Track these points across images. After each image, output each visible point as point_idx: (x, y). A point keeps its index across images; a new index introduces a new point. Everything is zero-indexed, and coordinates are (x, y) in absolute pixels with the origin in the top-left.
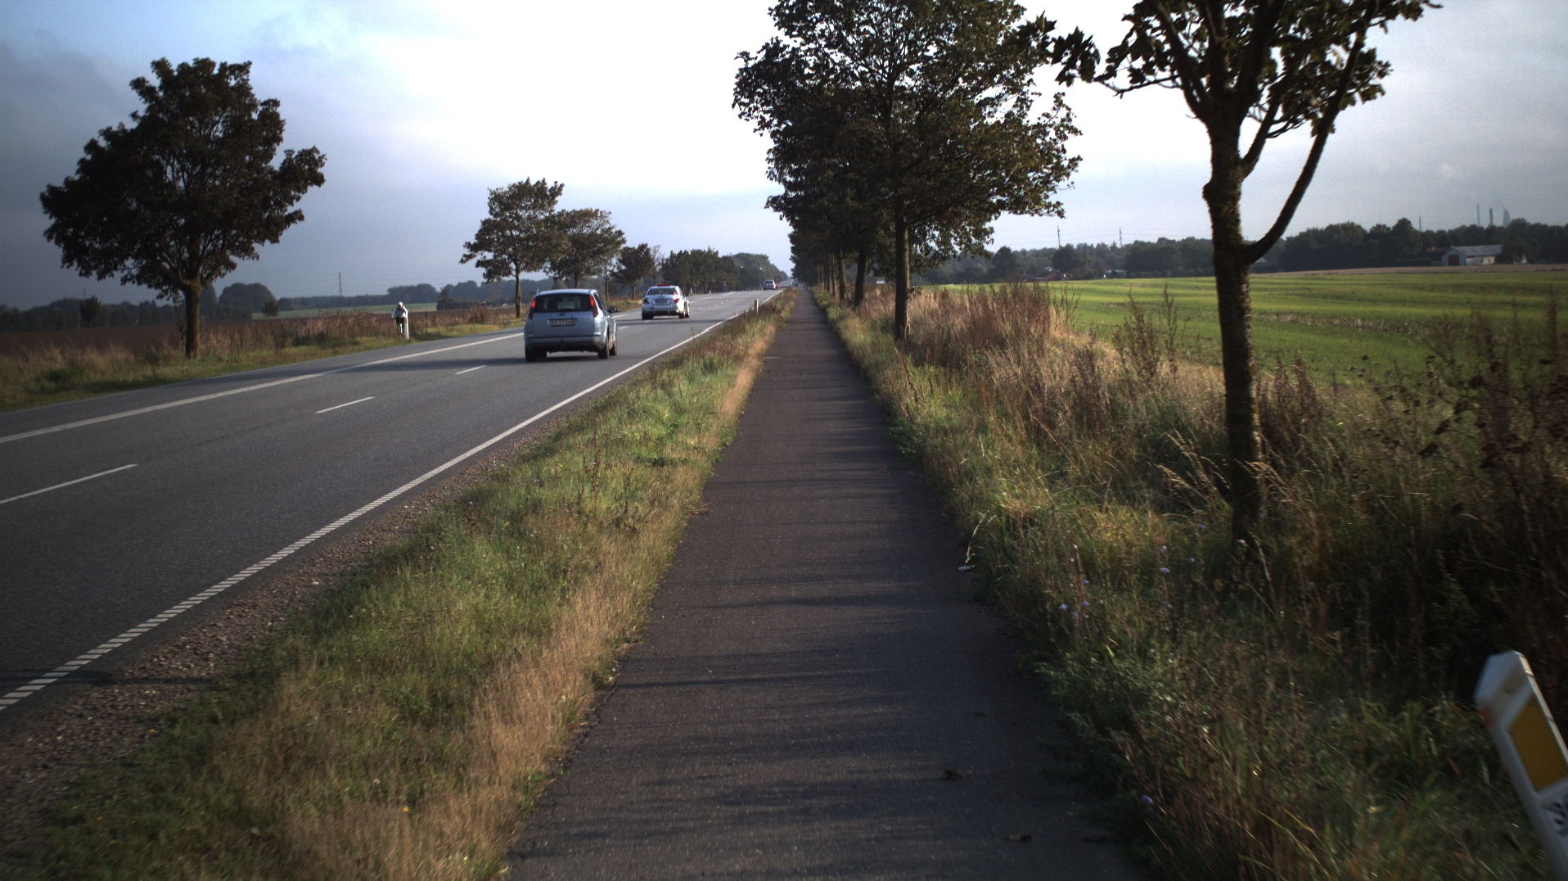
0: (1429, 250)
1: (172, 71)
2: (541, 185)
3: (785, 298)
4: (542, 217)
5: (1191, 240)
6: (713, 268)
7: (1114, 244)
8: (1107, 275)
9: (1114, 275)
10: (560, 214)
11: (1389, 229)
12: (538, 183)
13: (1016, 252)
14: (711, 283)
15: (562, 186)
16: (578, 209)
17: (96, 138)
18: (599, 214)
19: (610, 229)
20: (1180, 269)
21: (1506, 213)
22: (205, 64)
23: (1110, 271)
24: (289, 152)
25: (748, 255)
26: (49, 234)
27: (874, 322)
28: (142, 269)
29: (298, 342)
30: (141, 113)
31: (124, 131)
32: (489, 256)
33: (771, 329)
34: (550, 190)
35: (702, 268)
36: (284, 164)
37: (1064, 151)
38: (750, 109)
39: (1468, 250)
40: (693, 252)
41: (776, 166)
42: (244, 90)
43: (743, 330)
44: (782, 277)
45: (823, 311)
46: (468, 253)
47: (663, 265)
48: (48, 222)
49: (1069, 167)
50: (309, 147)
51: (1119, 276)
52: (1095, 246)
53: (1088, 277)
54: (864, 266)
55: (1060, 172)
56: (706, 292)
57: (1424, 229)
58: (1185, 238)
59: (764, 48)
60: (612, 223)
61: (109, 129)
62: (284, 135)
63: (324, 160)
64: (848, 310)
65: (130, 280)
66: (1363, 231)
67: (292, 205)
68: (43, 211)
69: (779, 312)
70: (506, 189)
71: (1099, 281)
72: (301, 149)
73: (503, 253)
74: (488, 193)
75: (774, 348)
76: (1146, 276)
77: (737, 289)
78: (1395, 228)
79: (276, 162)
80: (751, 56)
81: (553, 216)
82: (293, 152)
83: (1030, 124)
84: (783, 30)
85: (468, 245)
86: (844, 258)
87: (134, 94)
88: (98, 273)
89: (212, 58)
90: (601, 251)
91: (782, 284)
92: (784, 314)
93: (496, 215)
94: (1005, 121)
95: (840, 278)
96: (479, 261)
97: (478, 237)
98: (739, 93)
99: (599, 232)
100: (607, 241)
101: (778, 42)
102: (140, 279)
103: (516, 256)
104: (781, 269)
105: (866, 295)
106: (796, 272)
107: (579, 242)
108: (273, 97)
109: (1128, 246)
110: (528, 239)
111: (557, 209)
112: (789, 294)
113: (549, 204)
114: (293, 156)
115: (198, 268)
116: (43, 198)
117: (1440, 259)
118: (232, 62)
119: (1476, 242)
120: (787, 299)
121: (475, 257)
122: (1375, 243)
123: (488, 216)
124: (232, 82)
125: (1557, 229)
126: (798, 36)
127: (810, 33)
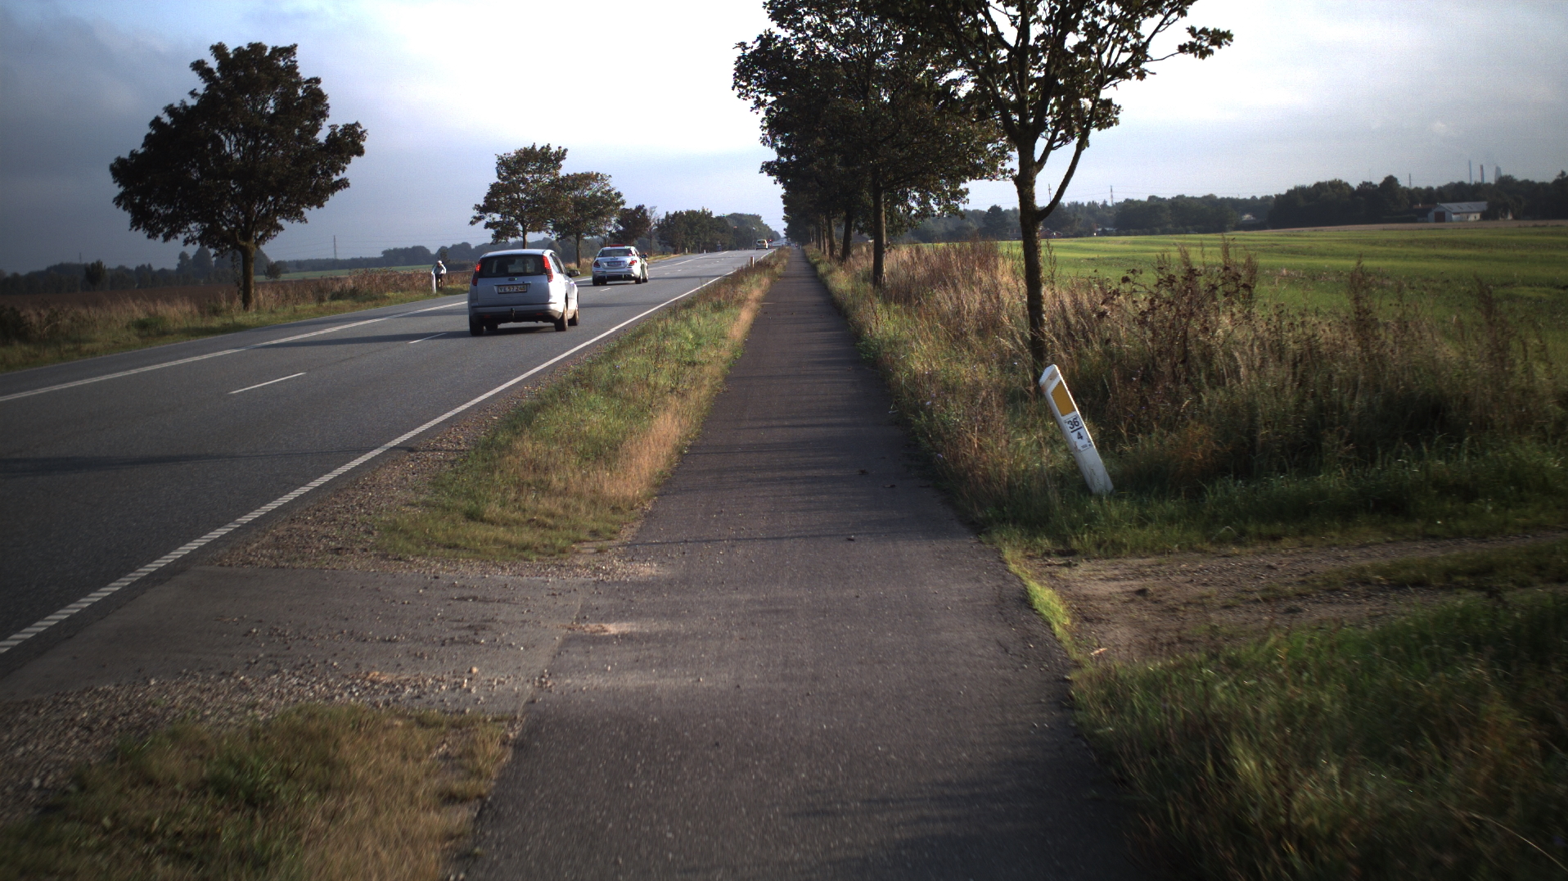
0: (1415, 207)
1: (228, 54)
2: (545, 150)
3: (778, 256)
4: (548, 181)
5: (1181, 198)
6: (708, 228)
7: (1105, 202)
8: (1097, 233)
9: (1104, 233)
10: (563, 179)
11: (1376, 186)
12: (543, 148)
13: (1007, 211)
14: (705, 243)
15: (565, 150)
16: (580, 173)
17: (160, 115)
18: (600, 177)
19: (609, 191)
20: (1170, 226)
21: (1498, 169)
22: (257, 48)
23: (1100, 229)
24: (333, 127)
25: (740, 215)
26: (118, 200)
27: (856, 276)
28: (205, 231)
29: (336, 296)
30: (201, 91)
31: (185, 108)
32: (497, 217)
33: (765, 281)
34: (554, 155)
35: (697, 227)
36: (329, 136)
38: (747, 91)
39: (1454, 206)
40: (688, 212)
41: (769, 132)
42: (292, 69)
43: (742, 282)
44: (776, 238)
45: (814, 267)
46: (477, 215)
47: (658, 225)
48: (117, 190)
50: (352, 122)
51: (1108, 234)
52: (1086, 205)
53: (1077, 235)
54: (851, 225)
56: (701, 252)
57: (1413, 187)
58: (1175, 196)
59: (758, 38)
60: (612, 185)
61: (171, 105)
62: (328, 110)
63: (365, 135)
64: (834, 265)
65: (192, 241)
66: (1350, 188)
68: (112, 180)
69: (773, 267)
70: (513, 154)
71: (1089, 239)
72: (344, 125)
73: (510, 214)
74: (496, 159)
75: (768, 296)
76: (1135, 234)
77: (731, 248)
78: (1381, 185)
79: (322, 136)
80: (747, 46)
81: (558, 180)
82: (337, 126)
84: (775, 23)
85: (478, 207)
86: (833, 217)
87: (196, 75)
88: (163, 235)
89: (265, 43)
90: (601, 213)
91: (774, 244)
92: (777, 270)
93: (504, 179)
95: (830, 236)
96: (487, 223)
97: (487, 199)
98: (738, 77)
99: (599, 194)
100: (607, 203)
101: (771, 34)
102: (202, 241)
103: (523, 218)
104: (774, 229)
105: (854, 252)
106: (788, 231)
107: (581, 205)
108: (314, 76)
109: (1118, 204)
110: (534, 202)
111: (562, 173)
112: (782, 253)
113: (554, 167)
114: (337, 130)
115: (252, 230)
116: (112, 168)
117: (1426, 216)
118: (281, 45)
119: (1462, 199)
120: (780, 257)
121: (484, 218)
122: (1362, 198)
123: (497, 180)
124: (282, 63)
125: (1543, 185)
126: (789, 27)
127: (799, 25)
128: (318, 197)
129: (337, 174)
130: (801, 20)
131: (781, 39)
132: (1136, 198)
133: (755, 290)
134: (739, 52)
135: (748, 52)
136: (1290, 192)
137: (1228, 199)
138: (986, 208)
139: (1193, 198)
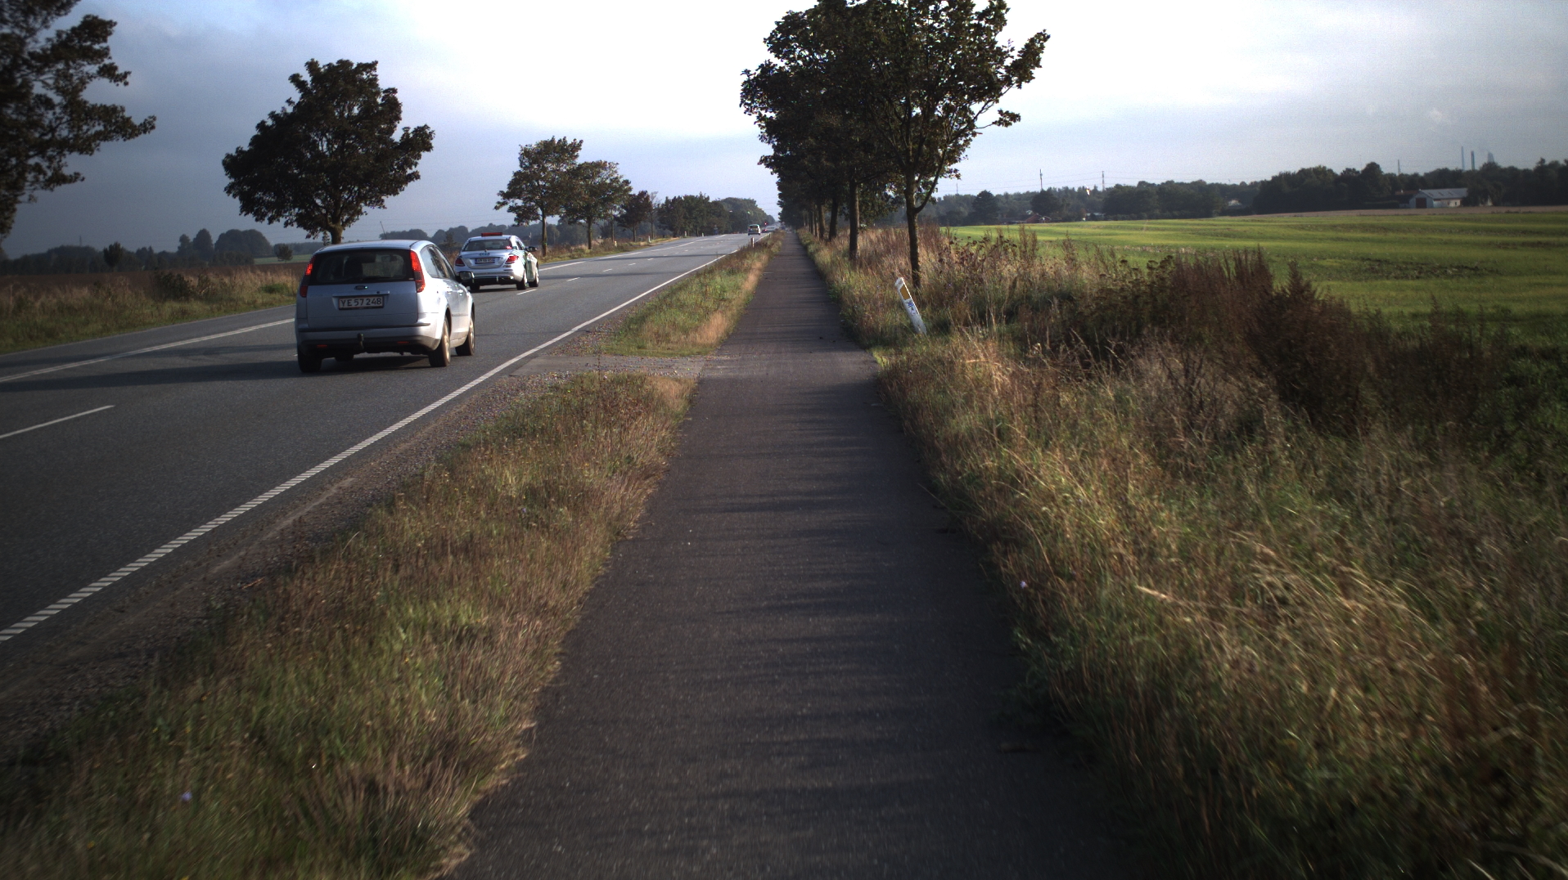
0: (1397, 193)
1: (320, 69)
2: (563, 142)
4: (567, 169)
5: (1170, 183)
6: (705, 212)
7: (1095, 187)
8: (1086, 218)
9: (1093, 218)
10: (580, 167)
11: (1358, 172)
12: (560, 141)
13: (998, 196)
14: (702, 227)
15: (581, 142)
16: (590, 161)
17: (265, 120)
18: (609, 166)
19: (618, 178)
20: (1157, 212)
21: (1490, 155)
22: (344, 64)
23: (1089, 214)
24: (406, 129)
25: (735, 200)
26: (229, 190)
27: (836, 252)
28: (300, 216)
30: (296, 101)
31: (286, 114)
32: (519, 202)
33: (764, 257)
34: (571, 147)
35: (695, 213)
38: (751, 108)
39: (1435, 193)
40: (686, 197)
42: (373, 81)
43: (745, 257)
45: (805, 248)
46: (501, 201)
47: (659, 210)
48: (228, 181)
50: (422, 125)
51: (1097, 220)
52: (1076, 190)
54: (835, 212)
56: (698, 234)
58: (1164, 181)
59: (760, 67)
60: (620, 173)
61: (273, 112)
62: (402, 115)
63: (433, 134)
64: (822, 244)
66: (1334, 175)
68: (223, 173)
70: (534, 146)
71: (1077, 223)
72: (416, 127)
74: (519, 149)
76: (1123, 219)
78: (1364, 171)
79: (397, 136)
80: (751, 72)
81: (576, 168)
84: (773, 54)
85: (502, 193)
86: (822, 203)
87: (292, 86)
88: (269, 218)
89: (351, 60)
90: (610, 199)
95: (820, 220)
96: (511, 207)
97: (511, 185)
98: (744, 97)
99: (608, 181)
100: (617, 190)
102: (299, 223)
103: (542, 203)
104: (768, 213)
106: (783, 216)
107: (592, 191)
108: (392, 87)
109: (1109, 190)
110: (552, 189)
113: (571, 157)
114: (410, 131)
115: (340, 215)
116: (224, 163)
117: (1408, 202)
118: (364, 62)
119: (1445, 186)
120: (775, 240)
121: (507, 203)
122: (1345, 185)
123: (519, 169)
124: (365, 76)
125: (1525, 172)
126: (783, 58)
127: (792, 56)
128: (395, 185)
129: (411, 169)
130: (794, 52)
131: (777, 68)
132: (1126, 183)
133: (758, 263)
134: (745, 78)
135: (752, 77)
136: (1275, 179)
137: (1217, 184)
138: (976, 193)
139: (1182, 184)
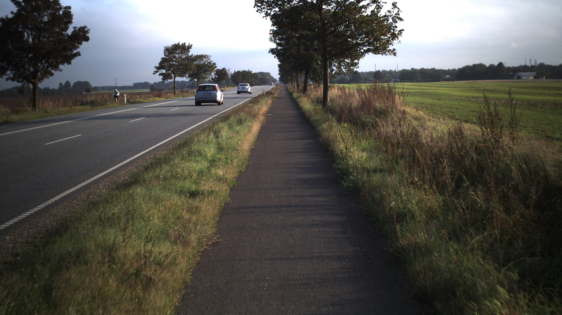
0: (509, 74)
2: (184, 45)
3: (276, 89)
4: (184, 57)
5: (423, 69)
6: (250, 77)
10: (191, 56)
11: (495, 66)
15: (192, 45)
16: (198, 54)
18: (207, 57)
19: (210, 62)
20: (420, 79)
25: (263, 73)
28: (14, 75)
29: (82, 104)
30: (15, 11)
32: (164, 71)
34: (187, 47)
35: (246, 77)
36: (73, 32)
37: (396, 27)
39: (524, 74)
40: (243, 71)
41: (273, 36)
46: (156, 71)
49: (398, 34)
50: (83, 26)
51: (397, 82)
52: (388, 71)
54: (307, 77)
55: (394, 36)
57: (508, 66)
58: (421, 68)
60: (212, 60)
62: (73, 21)
63: (89, 31)
65: (10, 79)
66: (486, 66)
67: (76, 50)
69: (273, 94)
70: (171, 46)
72: (80, 27)
73: (169, 70)
74: (164, 48)
76: (407, 82)
77: (259, 85)
78: (497, 65)
79: (70, 31)
81: (189, 57)
83: (381, 16)
85: (156, 67)
86: (299, 73)
87: (12, 4)
92: (275, 95)
94: (371, 15)
95: (297, 81)
96: (160, 73)
97: (160, 64)
99: (206, 63)
100: (209, 67)
102: (13, 79)
103: (174, 72)
104: (275, 78)
106: (280, 79)
107: (199, 67)
108: (68, 5)
109: (400, 71)
110: (179, 65)
111: (190, 54)
112: (278, 87)
113: (187, 52)
114: (76, 29)
115: (37, 75)
117: (514, 77)
119: (527, 71)
121: (158, 72)
122: (490, 70)
123: (164, 56)
125: (555, 67)
128: (68, 60)
132: (407, 69)
136: (463, 68)
137: (440, 69)
139: (427, 69)
